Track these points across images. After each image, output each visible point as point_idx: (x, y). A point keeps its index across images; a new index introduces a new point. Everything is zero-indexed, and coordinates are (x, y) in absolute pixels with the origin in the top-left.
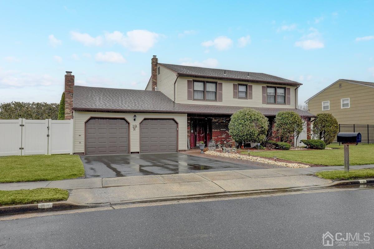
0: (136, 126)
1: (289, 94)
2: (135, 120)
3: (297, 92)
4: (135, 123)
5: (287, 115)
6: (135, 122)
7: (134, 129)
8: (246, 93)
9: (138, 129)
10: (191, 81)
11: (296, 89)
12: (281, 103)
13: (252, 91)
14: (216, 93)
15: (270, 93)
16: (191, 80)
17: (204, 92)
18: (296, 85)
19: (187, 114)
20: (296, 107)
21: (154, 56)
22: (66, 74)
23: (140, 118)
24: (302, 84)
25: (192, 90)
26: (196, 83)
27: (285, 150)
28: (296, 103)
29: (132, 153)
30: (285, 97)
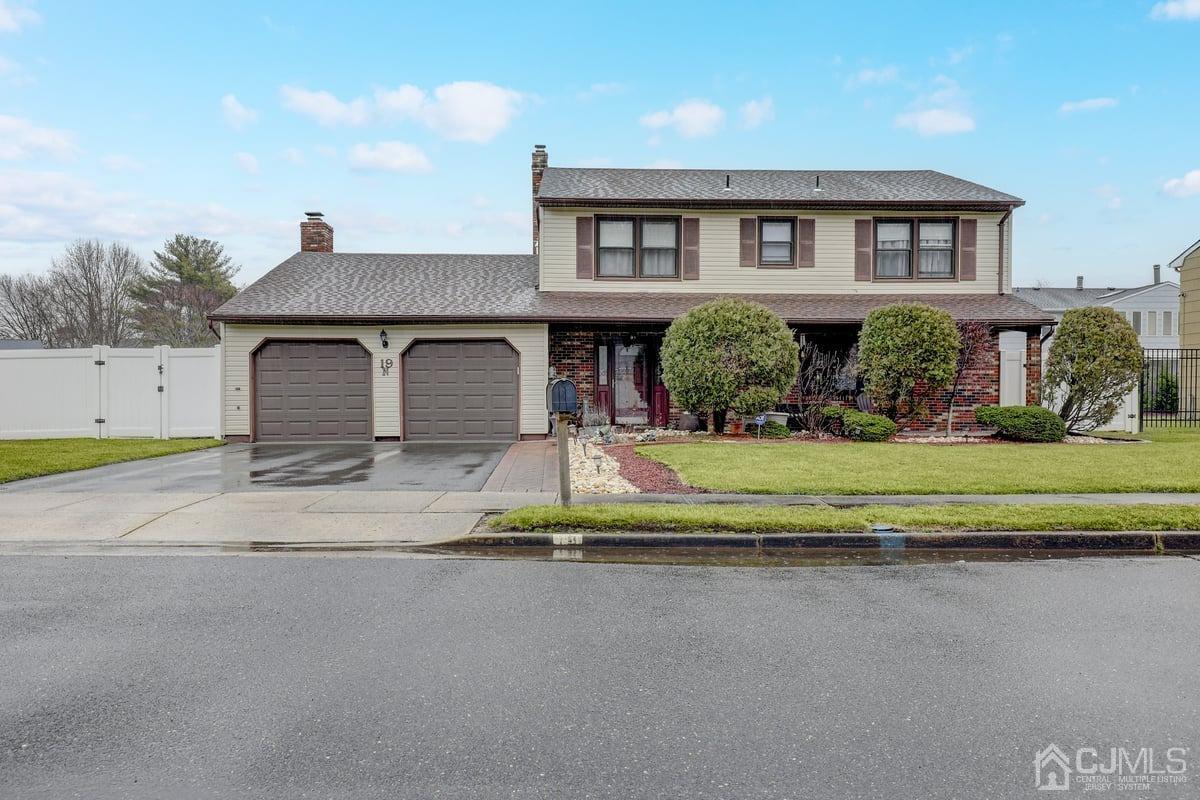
0: (391, 363)
1: (971, 240)
2: (385, 344)
3: (1010, 231)
4: (385, 354)
5: (890, 320)
6: (385, 350)
7: (385, 371)
8: (792, 246)
9: (395, 371)
10: (588, 220)
11: (1002, 222)
12: (942, 276)
13: (813, 239)
14: (677, 251)
15: (893, 242)
16: (590, 215)
17: (632, 250)
18: (1001, 208)
19: (546, 325)
20: (1000, 289)
21: (537, 146)
22: (305, 219)
23: (401, 339)
24: (1023, 203)
25: (591, 248)
26: (605, 227)
27: (864, 440)
28: (1000, 274)
29: (378, 439)
30: (953, 253)
